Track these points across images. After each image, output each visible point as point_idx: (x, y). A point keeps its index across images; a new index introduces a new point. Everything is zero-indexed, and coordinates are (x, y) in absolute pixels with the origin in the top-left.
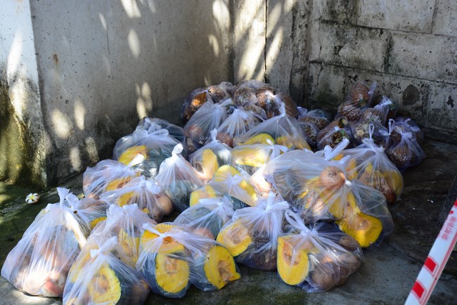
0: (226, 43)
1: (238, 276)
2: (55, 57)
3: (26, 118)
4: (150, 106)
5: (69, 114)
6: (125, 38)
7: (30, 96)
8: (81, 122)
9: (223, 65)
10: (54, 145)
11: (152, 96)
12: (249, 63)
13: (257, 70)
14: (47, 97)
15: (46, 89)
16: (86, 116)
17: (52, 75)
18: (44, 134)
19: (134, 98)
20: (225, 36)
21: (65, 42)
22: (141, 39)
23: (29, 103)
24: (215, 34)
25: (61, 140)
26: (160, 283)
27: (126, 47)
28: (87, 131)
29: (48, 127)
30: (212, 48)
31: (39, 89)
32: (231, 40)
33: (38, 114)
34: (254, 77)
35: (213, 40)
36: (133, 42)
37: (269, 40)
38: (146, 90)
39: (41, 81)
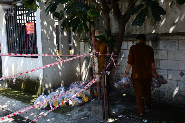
0: (79, 75)
1: (66, 105)
2: (46, 76)
3: (42, 85)
4: (63, 84)
5: (48, 84)
6: (59, 73)
7: (42, 82)
8: (50, 86)
9: (79, 78)
10: (45, 89)
11: (64, 83)
12: (83, 78)
13: (85, 79)
14: (45, 82)
15: (45, 80)
16: (51, 85)
17: (45, 78)
18: (44, 87)
19: (61, 83)
20: (79, 73)
21: (48, 73)
22: (62, 73)
23: (42, 83)
24: (77, 73)
25: (47, 89)
26: (53, 105)
27: (59, 75)
28: (51, 88)
29: (45, 87)
30: (76, 75)
31: (44, 80)
32: (80, 74)
33: (43, 84)
34: (84, 81)
35: (77, 74)
36: (60, 73)
37: (86, 74)
38: (63, 82)
39: (44, 79)
